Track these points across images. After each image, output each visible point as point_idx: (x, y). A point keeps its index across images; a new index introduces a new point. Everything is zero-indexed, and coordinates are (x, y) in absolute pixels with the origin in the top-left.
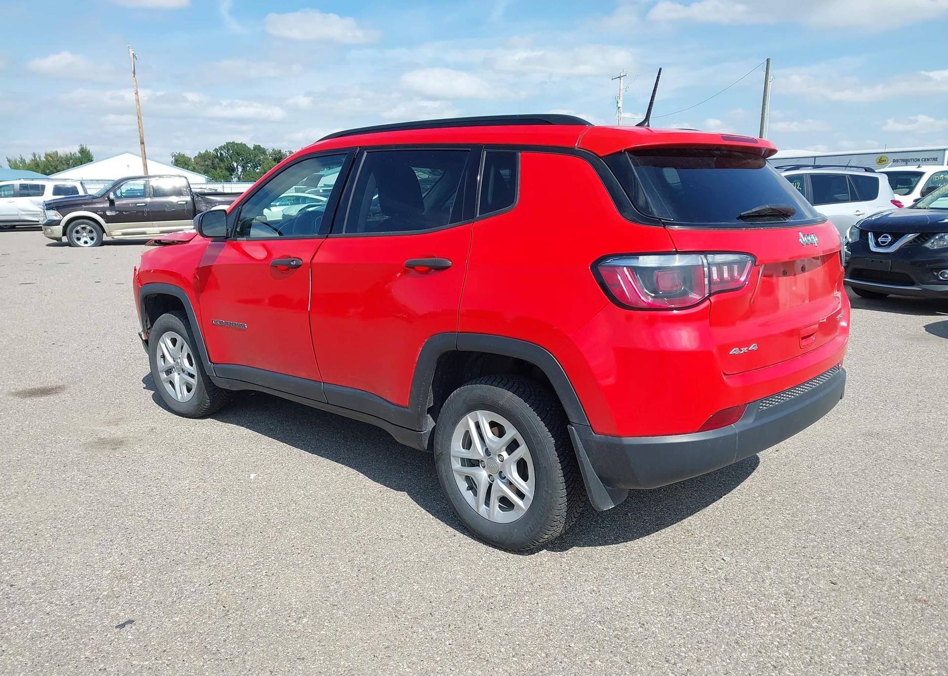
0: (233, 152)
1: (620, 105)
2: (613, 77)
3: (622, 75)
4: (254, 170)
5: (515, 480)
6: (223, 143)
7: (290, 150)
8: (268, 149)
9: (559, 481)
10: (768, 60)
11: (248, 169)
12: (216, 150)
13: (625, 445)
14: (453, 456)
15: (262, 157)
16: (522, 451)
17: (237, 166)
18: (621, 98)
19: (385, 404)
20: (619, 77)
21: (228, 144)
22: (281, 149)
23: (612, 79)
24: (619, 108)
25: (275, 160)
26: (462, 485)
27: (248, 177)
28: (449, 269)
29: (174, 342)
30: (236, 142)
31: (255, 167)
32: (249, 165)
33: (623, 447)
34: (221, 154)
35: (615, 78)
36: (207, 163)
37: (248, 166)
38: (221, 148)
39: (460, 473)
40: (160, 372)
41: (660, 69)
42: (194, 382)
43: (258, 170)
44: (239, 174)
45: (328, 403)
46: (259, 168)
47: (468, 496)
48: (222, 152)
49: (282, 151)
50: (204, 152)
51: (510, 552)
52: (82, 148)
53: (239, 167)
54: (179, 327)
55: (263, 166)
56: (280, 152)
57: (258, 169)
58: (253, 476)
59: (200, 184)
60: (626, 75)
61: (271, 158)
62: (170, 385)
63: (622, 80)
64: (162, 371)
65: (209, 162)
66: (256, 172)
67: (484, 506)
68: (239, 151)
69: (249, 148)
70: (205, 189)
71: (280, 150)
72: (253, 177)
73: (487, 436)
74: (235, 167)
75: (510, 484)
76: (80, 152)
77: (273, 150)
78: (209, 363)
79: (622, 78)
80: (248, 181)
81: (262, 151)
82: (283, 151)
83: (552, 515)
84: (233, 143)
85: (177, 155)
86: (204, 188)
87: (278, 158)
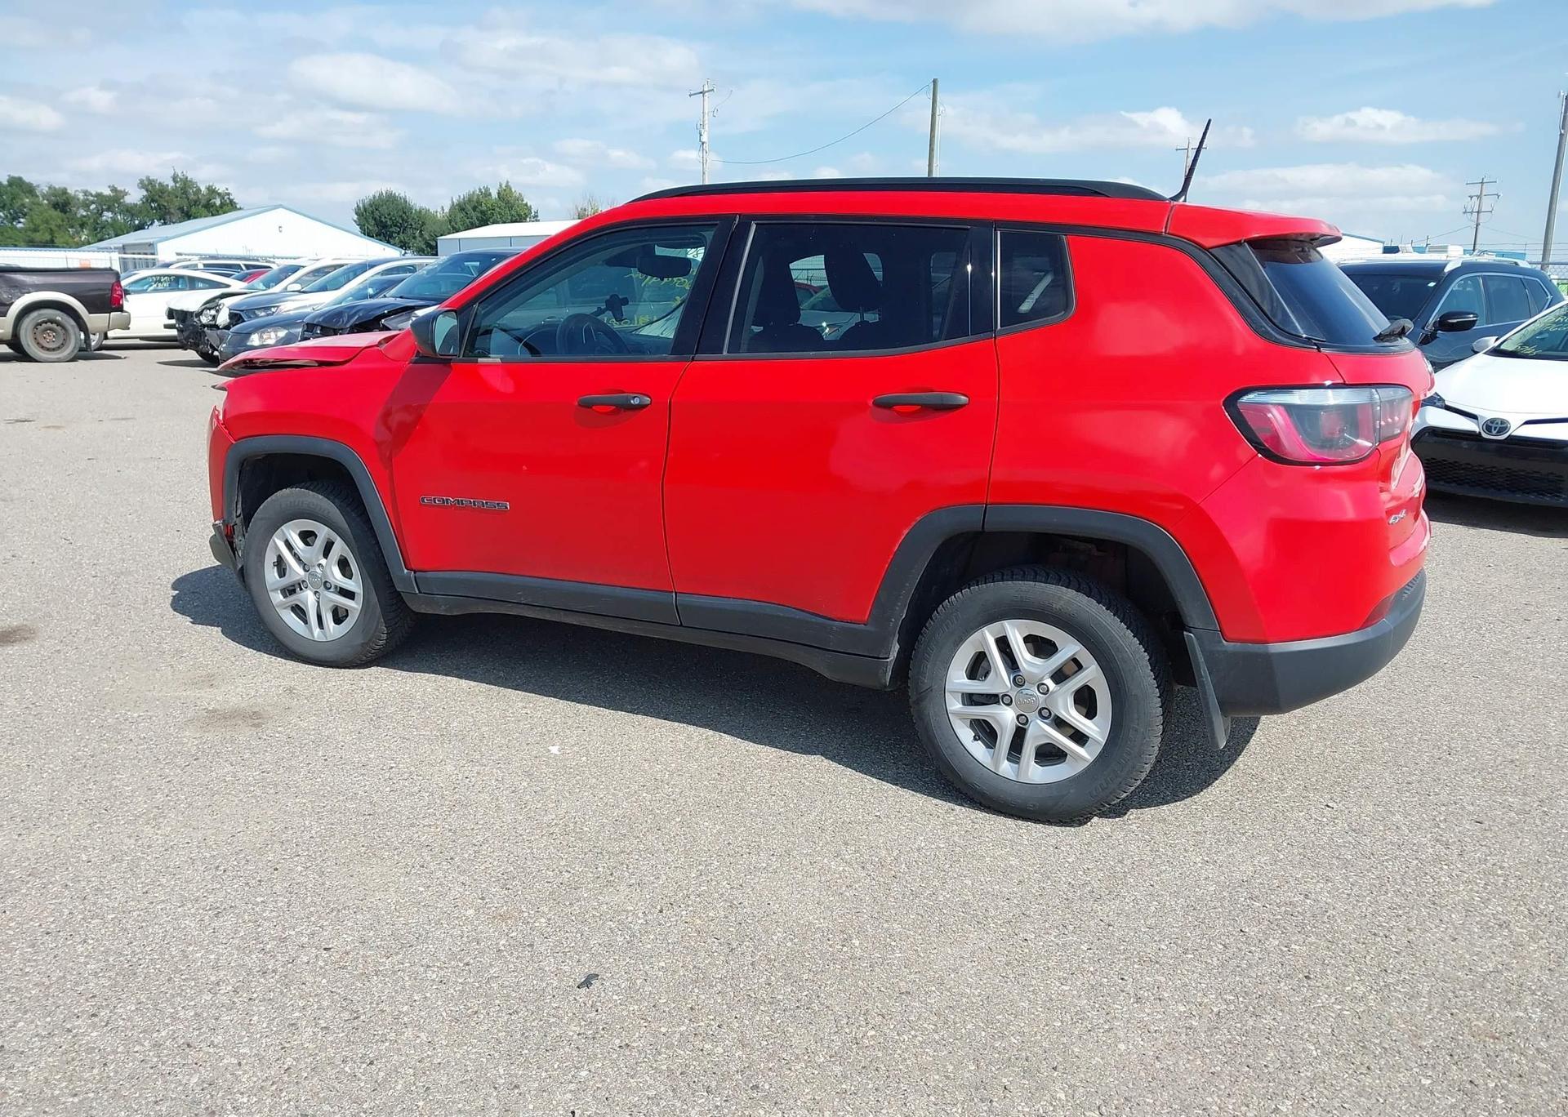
1: (705, 138)
2: (692, 92)
3: (706, 89)
4: (12, 223)
5: (1073, 717)
7: (85, 188)
8: (38, 186)
9: (1156, 713)
10: (935, 81)
13: (1273, 654)
14: (950, 692)
15: (27, 200)
16: (1092, 674)
18: (706, 127)
19: (813, 620)
20: (701, 93)
22: (64, 186)
23: (690, 96)
24: (703, 143)
25: (56, 206)
26: (966, 734)
28: (964, 408)
29: (307, 537)
31: (14, 219)
33: (1268, 657)
35: (695, 94)
39: (961, 716)
40: (272, 591)
41: (1210, 121)
42: (354, 606)
43: (20, 225)
45: (681, 625)
46: (22, 220)
47: (978, 750)
49: (69, 191)
51: (1056, 824)
54: (326, 512)
55: (31, 216)
56: (64, 192)
57: (20, 222)
58: (554, 750)
60: (713, 90)
61: (45, 202)
62: (292, 614)
63: (706, 98)
64: (275, 590)
66: (16, 228)
67: (1006, 761)
71: (66, 189)
72: (10, 238)
73: (1023, 657)
75: (1060, 724)
77: (50, 188)
78: (406, 571)
79: (706, 94)
81: (30, 190)
82: (71, 191)
83: (1140, 763)
87: (62, 203)
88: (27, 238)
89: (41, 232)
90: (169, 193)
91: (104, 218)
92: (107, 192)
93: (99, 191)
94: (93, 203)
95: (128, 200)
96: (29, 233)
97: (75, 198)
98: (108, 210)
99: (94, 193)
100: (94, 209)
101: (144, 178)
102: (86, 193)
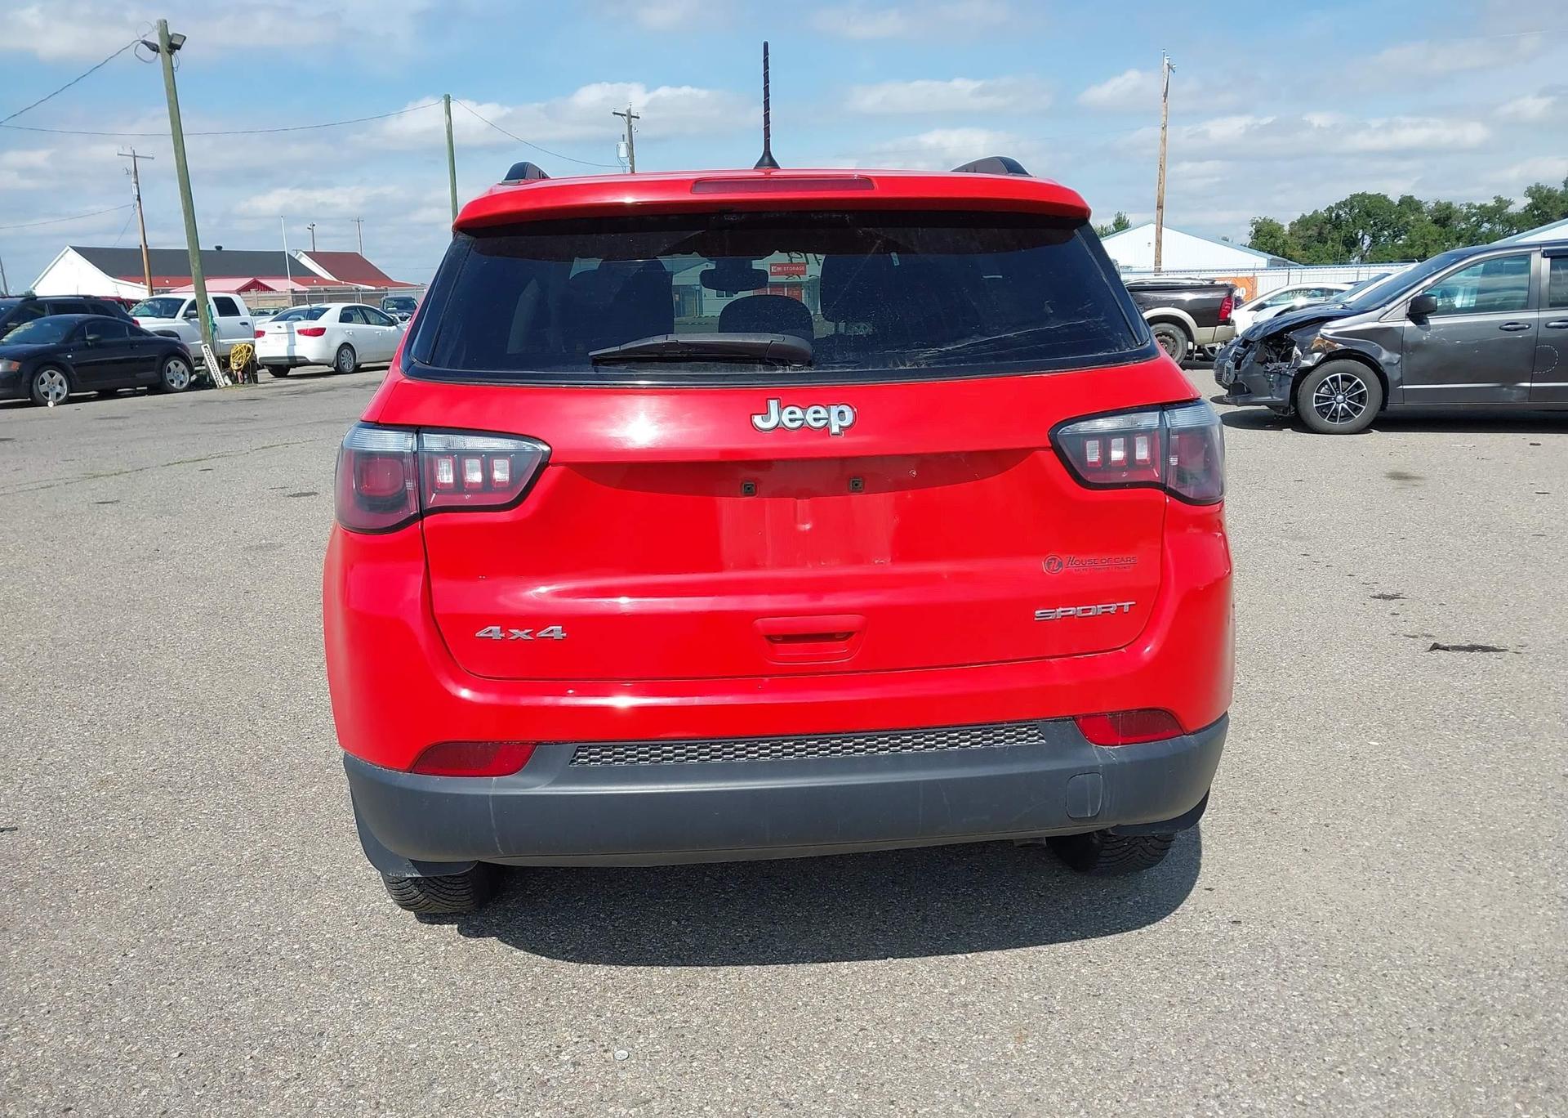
0: (1359, 212)
4: (1393, 241)
6: (1344, 196)
7: (1470, 201)
8: (1426, 203)
11: (1382, 239)
12: (1330, 209)
15: (1413, 218)
17: (1363, 236)
21: (1353, 197)
22: (1451, 200)
25: (1436, 222)
27: (1380, 255)
30: (1368, 193)
31: (1396, 237)
32: (1386, 233)
34: (1338, 216)
36: (1310, 232)
37: (1383, 236)
38: (1339, 206)
41: (766, 45)
43: (1401, 242)
44: (1365, 249)
46: (1403, 237)
48: (1341, 212)
50: (1311, 213)
52: (1119, 218)
53: (1366, 237)
55: (1412, 233)
56: (1450, 206)
57: (1400, 239)
59: (1229, 270)
61: (1429, 218)
65: (1314, 232)
66: (1396, 245)
68: (1370, 210)
69: (1391, 203)
70: (1195, 279)
71: (1451, 204)
72: (1388, 255)
74: (1360, 237)
76: (1115, 225)
77: (1436, 204)
80: (1377, 262)
81: (1415, 206)
82: (1456, 205)
84: (1364, 194)
85: (1260, 221)
86: (1193, 277)
87: (1444, 217)
88: (1403, 255)
89: (1416, 248)
90: (1557, 198)
91: (1483, 230)
92: (1491, 203)
93: (1483, 203)
94: (1474, 215)
95: (1512, 210)
96: (1405, 249)
97: (1460, 211)
98: (1487, 221)
99: (1478, 205)
100: (1474, 222)
101: (1534, 186)
102: (1469, 206)
